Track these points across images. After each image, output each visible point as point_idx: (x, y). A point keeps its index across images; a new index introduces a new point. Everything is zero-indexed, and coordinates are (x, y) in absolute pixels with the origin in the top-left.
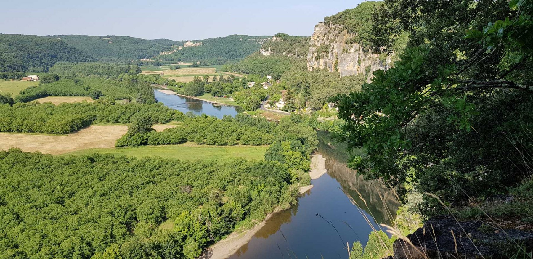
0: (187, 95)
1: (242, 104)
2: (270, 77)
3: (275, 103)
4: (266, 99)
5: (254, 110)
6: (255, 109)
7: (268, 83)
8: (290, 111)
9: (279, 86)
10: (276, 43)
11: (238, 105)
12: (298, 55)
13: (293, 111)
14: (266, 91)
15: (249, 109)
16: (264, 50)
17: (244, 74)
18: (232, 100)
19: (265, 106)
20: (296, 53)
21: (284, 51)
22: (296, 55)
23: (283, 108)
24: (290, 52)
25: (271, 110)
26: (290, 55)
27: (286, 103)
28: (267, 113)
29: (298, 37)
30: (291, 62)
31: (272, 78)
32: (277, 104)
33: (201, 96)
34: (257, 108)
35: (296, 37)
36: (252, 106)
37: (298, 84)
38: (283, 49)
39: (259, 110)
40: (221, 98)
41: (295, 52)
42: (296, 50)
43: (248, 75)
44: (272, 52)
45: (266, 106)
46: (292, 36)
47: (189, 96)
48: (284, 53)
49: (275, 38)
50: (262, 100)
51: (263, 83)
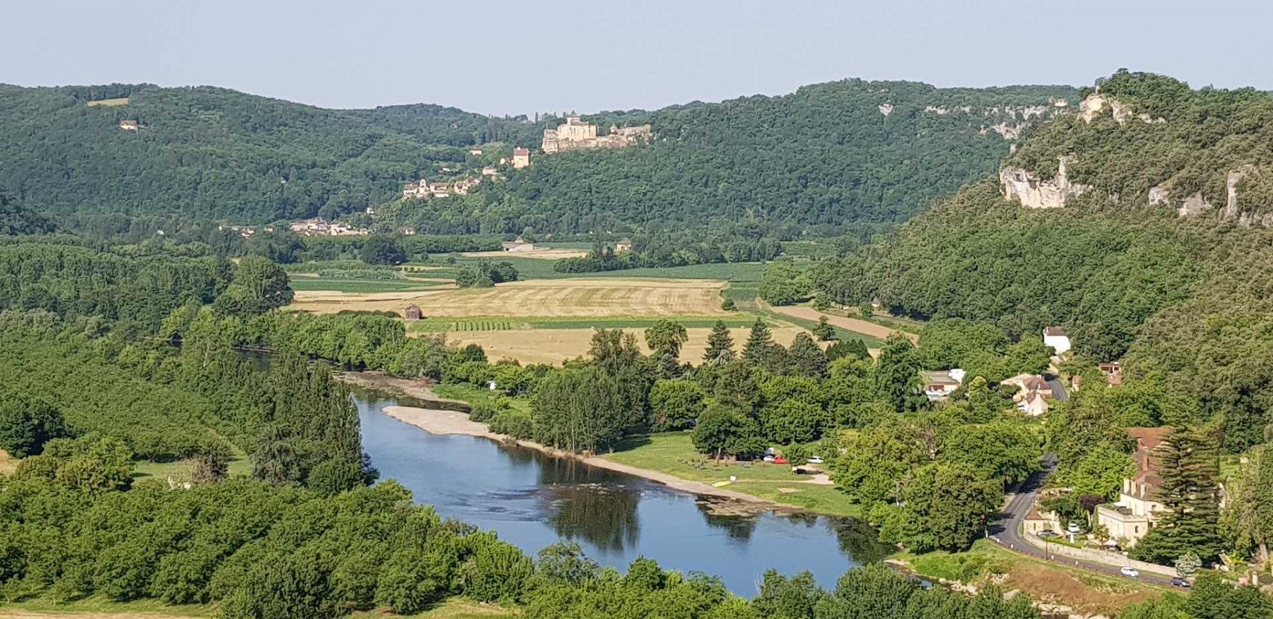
0: (551, 442)
1: (878, 509)
2: (1060, 343)
3: (1090, 504)
4: (1032, 481)
5: (954, 548)
6: (962, 540)
7: (1049, 378)
8: (1188, 562)
9: (1120, 402)
10: (1104, 131)
11: (856, 512)
12: (1246, 207)
13: (1207, 563)
14: (1034, 429)
15: (927, 539)
16: (1022, 172)
17: (898, 321)
18: (823, 480)
19: (1028, 524)
20: (1232, 193)
21: (1153, 184)
22: (1231, 209)
23: (1146, 540)
24: (1190, 187)
25: (1063, 550)
26: (1191, 207)
27: (1160, 507)
28: (1043, 567)
29: (1247, 94)
30: (1196, 249)
31: (1076, 348)
32: (1104, 516)
33: (632, 447)
34: (980, 535)
35: (1231, 96)
36: (943, 521)
37: (1244, 391)
38: (1150, 171)
39: (989, 549)
40: (755, 465)
41: (1224, 190)
42: (1233, 179)
43: (921, 325)
44: (1079, 190)
45: (1032, 528)
46: (1205, 91)
47: (562, 446)
48: (1156, 195)
49: (1094, 104)
50: (1008, 488)
51: (1020, 380)
